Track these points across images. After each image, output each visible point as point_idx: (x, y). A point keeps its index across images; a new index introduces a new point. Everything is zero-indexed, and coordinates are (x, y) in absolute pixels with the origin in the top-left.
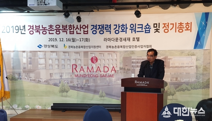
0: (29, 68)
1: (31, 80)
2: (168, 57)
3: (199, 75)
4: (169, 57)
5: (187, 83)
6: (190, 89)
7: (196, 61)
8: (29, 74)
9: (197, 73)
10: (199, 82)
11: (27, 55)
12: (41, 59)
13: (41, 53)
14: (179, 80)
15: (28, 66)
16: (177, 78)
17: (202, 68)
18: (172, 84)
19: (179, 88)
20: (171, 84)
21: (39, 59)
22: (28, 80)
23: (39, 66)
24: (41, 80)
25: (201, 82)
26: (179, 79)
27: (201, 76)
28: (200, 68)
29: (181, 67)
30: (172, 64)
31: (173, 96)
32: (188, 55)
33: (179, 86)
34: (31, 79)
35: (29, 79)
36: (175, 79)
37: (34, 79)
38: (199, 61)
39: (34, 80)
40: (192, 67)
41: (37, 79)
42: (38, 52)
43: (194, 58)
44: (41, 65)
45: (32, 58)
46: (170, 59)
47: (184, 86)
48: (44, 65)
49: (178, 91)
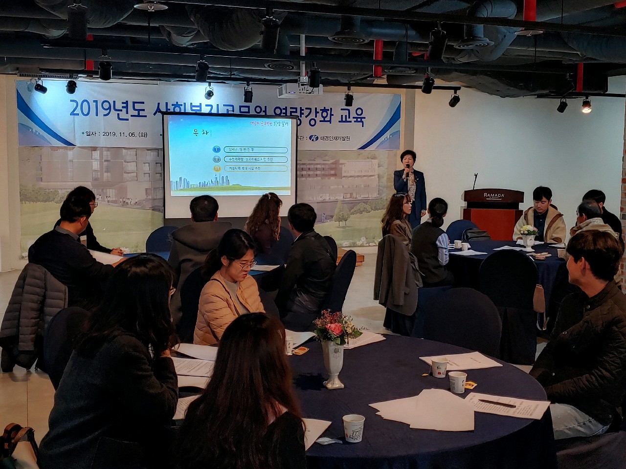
0: (104, 178)
1: (108, 201)
2: (339, 161)
3: (381, 188)
4: (341, 161)
5: (366, 201)
6: (370, 210)
7: (379, 167)
8: (104, 191)
9: (379, 186)
10: (381, 198)
11: (101, 155)
12: (128, 162)
13: (129, 152)
14: (355, 197)
15: (102, 175)
16: (351, 194)
17: (385, 178)
18: (346, 203)
19: (355, 209)
20: (343, 203)
21: (124, 163)
22: (104, 201)
23: (125, 175)
24: (129, 202)
25: (385, 199)
26: (354, 195)
27: (385, 190)
28: (383, 177)
29: (358, 176)
30: (345, 172)
31: (346, 221)
32: (368, 158)
33: (354, 206)
34: (109, 199)
35: (106, 200)
36: (349, 196)
37: (114, 199)
38: (381, 167)
39: (115, 202)
40: (373, 176)
41: (121, 200)
42: (124, 150)
43: (375, 162)
44: (128, 173)
45: (112, 161)
46: (342, 164)
47: (361, 206)
48: (135, 174)
49: (353, 214)
